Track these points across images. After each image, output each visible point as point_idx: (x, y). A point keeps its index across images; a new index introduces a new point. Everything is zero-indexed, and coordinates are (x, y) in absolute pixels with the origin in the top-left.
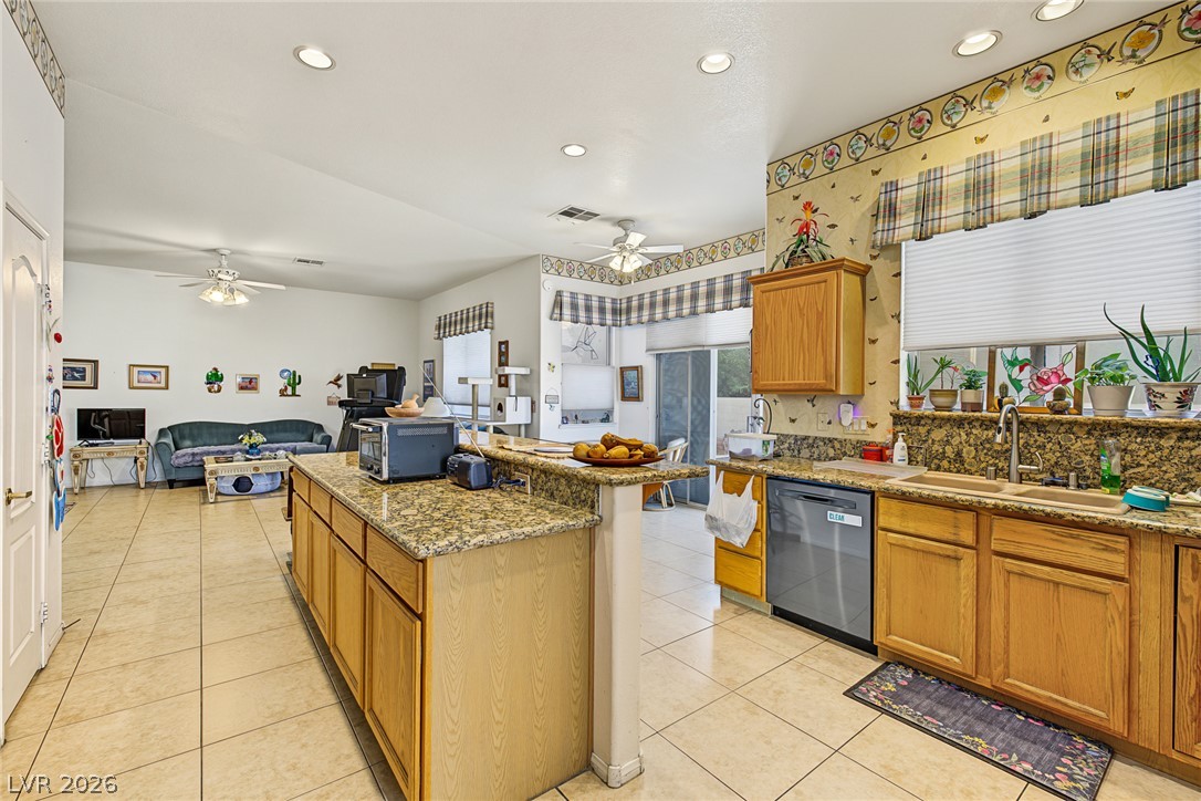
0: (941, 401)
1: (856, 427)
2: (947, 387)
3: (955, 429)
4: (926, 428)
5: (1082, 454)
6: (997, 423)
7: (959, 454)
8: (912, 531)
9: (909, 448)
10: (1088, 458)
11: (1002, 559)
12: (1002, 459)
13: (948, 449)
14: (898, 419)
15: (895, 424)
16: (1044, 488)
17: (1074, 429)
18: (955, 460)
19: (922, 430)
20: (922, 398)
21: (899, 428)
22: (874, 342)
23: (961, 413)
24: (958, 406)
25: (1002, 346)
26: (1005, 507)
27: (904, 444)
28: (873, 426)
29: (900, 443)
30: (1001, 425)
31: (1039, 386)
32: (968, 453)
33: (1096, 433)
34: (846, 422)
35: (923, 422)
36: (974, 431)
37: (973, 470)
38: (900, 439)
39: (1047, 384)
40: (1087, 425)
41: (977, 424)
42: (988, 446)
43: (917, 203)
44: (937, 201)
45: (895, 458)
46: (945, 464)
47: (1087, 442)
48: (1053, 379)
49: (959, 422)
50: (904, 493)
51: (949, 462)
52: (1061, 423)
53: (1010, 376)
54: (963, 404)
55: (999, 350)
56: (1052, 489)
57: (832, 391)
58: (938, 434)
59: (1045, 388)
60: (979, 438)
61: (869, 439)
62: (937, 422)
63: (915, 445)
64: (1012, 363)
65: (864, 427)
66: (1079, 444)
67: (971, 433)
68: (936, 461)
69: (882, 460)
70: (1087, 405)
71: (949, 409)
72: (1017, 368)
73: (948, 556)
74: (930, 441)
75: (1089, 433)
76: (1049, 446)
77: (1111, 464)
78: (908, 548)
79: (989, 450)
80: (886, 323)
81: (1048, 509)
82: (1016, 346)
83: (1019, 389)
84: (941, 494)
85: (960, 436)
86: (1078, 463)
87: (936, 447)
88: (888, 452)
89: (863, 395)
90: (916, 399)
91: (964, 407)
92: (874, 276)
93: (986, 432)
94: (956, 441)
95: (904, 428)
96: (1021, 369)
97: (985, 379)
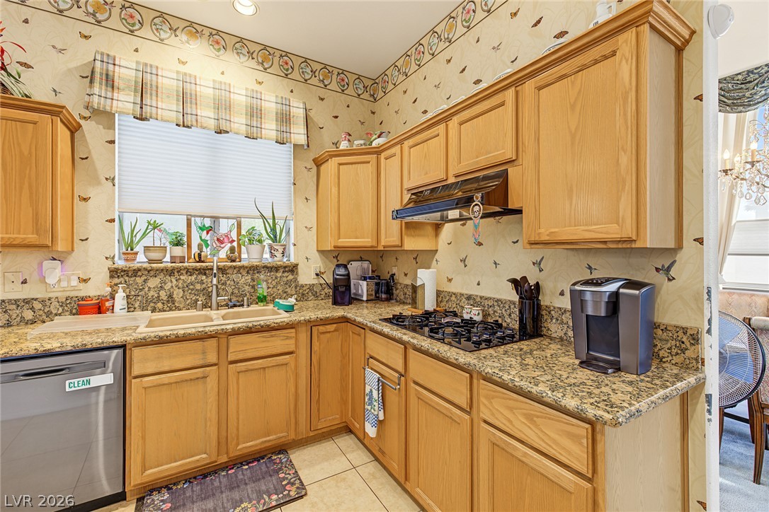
0: (155, 255)
1: (64, 284)
2: (157, 244)
3: (168, 277)
4: (143, 278)
5: (244, 285)
6: (212, 269)
7: (170, 296)
8: (167, 369)
9: (128, 297)
10: (247, 287)
11: (235, 365)
12: (201, 295)
13: (163, 294)
14: (114, 273)
15: (112, 277)
16: (231, 310)
17: (241, 271)
18: (168, 301)
19: (139, 280)
20: (136, 253)
21: (116, 281)
22: (85, 200)
23: (170, 265)
24: (168, 258)
25: (195, 216)
26: (239, 328)
27: (125, 295)
28: (85, 281)
29: (120, 295)
30: (215, 271)
31: (218, 244)
32: (177, 294)
33: (251, 272)
34: (51, 280)
35: (139, 273)
36: (182, 277)
37: (181, 306)
38: (120, 290)
39: (222, 244)
40: (247, 267)
41: (184, 272)
42: (191, 287)
43: (136, 86)
44: (154, 93)
45: (117, 309)
46: (160, 305)
47: (247, 278)
48: (226, 240)
49: (170, 272)
50: (161, 338)
51: (163, 303)
52: (235, 267)
53: (201, 237)
54: (171, 257)
55: (193, 219)
56: (236, 309)
57: (47, 247)
58: (154, 282)
59: (222, 246)
60: (185, 282)
61: (82, 294)
62: (152, 273)
63: (133, 293)
64: (201, 229)
65: (75, 282)
66: (243, 279)
67: (180, 279)
68: (152, 304)
69: (100, 313)
70: (244, 256)
71: (160, 261)
72: (205, 232)
73: (198, 378)
74: (147, 289)
75: (248, 273)
76: (228, 283)
77: (263, 290)
78: (164, 384)
79: (192, 290)
80: (99, 183)
81: (262, 323)
82: (204, 217)
83: (207, 246)
84: (194, 330)
85: (171, 283)
86: (243, 291)
87: (151, 293)
88: (108, 304)
89: (73, 250)
90: (132, 254)
91: (173, 259)
92: (84, 136)
93: (190, 277)
94: (168, 286)
95: (122, 279)
96: (208, 233)
97: (185, 239)
